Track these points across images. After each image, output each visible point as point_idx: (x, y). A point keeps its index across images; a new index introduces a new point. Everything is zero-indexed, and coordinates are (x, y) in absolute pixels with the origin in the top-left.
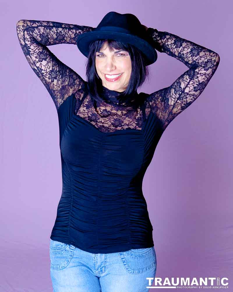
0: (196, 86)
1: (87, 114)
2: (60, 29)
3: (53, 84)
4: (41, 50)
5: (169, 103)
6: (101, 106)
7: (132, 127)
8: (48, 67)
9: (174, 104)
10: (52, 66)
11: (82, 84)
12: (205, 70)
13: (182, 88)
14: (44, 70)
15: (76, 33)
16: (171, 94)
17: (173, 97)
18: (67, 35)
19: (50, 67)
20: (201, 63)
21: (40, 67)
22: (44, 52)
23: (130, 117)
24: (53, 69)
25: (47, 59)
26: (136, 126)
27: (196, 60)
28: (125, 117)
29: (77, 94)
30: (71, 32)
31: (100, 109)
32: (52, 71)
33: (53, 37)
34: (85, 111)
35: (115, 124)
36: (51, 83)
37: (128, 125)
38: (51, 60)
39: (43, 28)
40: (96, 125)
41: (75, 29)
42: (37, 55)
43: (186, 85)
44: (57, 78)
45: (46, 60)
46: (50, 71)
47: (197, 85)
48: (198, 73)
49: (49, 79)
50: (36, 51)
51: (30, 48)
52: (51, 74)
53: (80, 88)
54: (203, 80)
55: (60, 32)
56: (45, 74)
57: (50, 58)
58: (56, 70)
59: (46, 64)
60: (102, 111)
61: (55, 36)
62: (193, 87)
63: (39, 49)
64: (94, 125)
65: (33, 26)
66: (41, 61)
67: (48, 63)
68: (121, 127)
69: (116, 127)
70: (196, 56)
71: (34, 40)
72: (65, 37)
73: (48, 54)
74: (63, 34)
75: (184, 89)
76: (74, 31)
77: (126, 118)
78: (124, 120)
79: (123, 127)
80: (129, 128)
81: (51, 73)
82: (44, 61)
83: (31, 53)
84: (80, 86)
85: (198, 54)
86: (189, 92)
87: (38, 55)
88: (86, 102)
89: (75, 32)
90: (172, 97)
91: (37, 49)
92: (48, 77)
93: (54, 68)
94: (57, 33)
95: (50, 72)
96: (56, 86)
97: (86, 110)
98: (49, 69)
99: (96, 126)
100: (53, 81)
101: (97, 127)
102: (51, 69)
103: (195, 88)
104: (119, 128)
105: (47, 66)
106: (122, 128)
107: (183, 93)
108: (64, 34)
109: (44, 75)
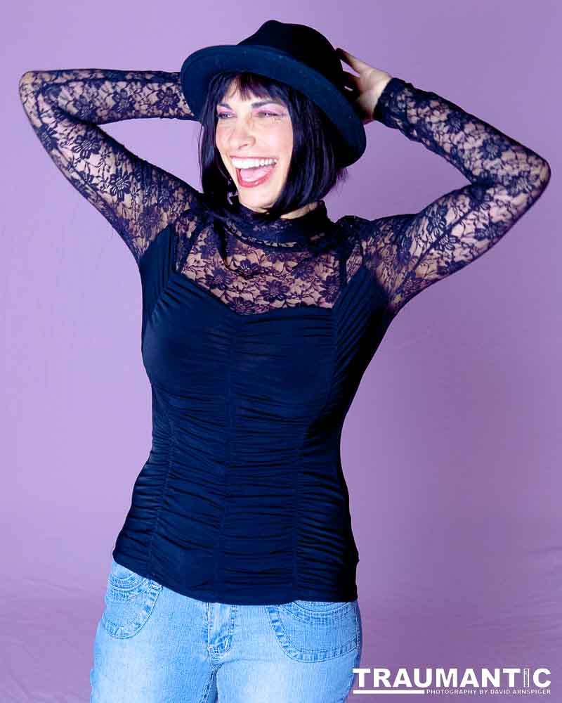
0: (480, 226)
1: (205, 271)
2: (122, 85)
3: (124, 205)
4: (82, 133)
5: (411, 251)
6: (237, 254)
7: (309, 301)
8: (106, 167)
9: (422, 256)
10: (116, 163)
11: (190, 199)
12: (509, 194)
13: (448, 223)
14: (98, 177)
15: (161, 91)
16: (420, 232)
17: (423, 238)
18: (140, 96)
19: (110, 167)
20: (503, 176)
21: (87, 172)
22: (91, 136)
23: (306, 278)
24: (117, 170)
25: (99, 149)
26: (319, 299)
27: (492, 168)
28: (293, 277)
29: (180, 222)
30: (149, 88)
31: (234, 260)
32: (115, 176)
33: (106, 104)
34: (198, 262)
35: (269, 294)
36: (118, 204)
37: (301, 297)
38: (111, 150)
39: (81, 83)
40: (224, 297)
41: (157, 82)
42: (74, 145)
43: (458, 217)
44: (131, 189)
45: (98, 153)
46: (111, 176)
47: (484, 225)
48: (492, 199)
49: (112, 194)
50: (70, 137)
51: (56, 132)
52: (115, 183)
53: (185, 209)
54: (501, 218)
55: (123, 90)
56: (101, 184)
57: (107, 148)
58: (126, 172)
59: (99, 161)
60: (238, 264)
61: (111, 103)
62: (474, 227)
63: (76, 130)
64: (219, 296)
65: (56, 81)
66: (88, 157)
67: (103, 158)
68: (284, 301)
69: (272, 300)
70: (491, 159)
71: (61, 113)
72: (135, 103)
73: (101, 140)
74: (129, 94)
75: (452, 226)
76: (155, 86)
77: (296, 280)
78: (290, 284)
79: (288, 300)
80: (303, 304)
81: (115, 179)
82: (92, 155)
83: (59, 142)
84: (187, 203)
85: (499, 155)
86: (463, 236)
87: (76, 143)
88: (201, 241)
89: (157, 88)
90: (421, 238)
91: (72, 130)
92: (108, 190)
93: (119, 167)
94: (116, 93)
95: (111, 179)
96: (130, 208)
97: (202, 260)
98: (108, 171)
99: (224, 299)
100: (123, 199)
101: (226, 302)
102: (113, 171)
103: (477, 230)
104: (278, 304)
105: (102, 167)
106: (286, 303)
107: (447, 236)
108: (131, 96)
109: (99, 187)
